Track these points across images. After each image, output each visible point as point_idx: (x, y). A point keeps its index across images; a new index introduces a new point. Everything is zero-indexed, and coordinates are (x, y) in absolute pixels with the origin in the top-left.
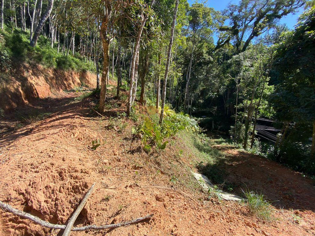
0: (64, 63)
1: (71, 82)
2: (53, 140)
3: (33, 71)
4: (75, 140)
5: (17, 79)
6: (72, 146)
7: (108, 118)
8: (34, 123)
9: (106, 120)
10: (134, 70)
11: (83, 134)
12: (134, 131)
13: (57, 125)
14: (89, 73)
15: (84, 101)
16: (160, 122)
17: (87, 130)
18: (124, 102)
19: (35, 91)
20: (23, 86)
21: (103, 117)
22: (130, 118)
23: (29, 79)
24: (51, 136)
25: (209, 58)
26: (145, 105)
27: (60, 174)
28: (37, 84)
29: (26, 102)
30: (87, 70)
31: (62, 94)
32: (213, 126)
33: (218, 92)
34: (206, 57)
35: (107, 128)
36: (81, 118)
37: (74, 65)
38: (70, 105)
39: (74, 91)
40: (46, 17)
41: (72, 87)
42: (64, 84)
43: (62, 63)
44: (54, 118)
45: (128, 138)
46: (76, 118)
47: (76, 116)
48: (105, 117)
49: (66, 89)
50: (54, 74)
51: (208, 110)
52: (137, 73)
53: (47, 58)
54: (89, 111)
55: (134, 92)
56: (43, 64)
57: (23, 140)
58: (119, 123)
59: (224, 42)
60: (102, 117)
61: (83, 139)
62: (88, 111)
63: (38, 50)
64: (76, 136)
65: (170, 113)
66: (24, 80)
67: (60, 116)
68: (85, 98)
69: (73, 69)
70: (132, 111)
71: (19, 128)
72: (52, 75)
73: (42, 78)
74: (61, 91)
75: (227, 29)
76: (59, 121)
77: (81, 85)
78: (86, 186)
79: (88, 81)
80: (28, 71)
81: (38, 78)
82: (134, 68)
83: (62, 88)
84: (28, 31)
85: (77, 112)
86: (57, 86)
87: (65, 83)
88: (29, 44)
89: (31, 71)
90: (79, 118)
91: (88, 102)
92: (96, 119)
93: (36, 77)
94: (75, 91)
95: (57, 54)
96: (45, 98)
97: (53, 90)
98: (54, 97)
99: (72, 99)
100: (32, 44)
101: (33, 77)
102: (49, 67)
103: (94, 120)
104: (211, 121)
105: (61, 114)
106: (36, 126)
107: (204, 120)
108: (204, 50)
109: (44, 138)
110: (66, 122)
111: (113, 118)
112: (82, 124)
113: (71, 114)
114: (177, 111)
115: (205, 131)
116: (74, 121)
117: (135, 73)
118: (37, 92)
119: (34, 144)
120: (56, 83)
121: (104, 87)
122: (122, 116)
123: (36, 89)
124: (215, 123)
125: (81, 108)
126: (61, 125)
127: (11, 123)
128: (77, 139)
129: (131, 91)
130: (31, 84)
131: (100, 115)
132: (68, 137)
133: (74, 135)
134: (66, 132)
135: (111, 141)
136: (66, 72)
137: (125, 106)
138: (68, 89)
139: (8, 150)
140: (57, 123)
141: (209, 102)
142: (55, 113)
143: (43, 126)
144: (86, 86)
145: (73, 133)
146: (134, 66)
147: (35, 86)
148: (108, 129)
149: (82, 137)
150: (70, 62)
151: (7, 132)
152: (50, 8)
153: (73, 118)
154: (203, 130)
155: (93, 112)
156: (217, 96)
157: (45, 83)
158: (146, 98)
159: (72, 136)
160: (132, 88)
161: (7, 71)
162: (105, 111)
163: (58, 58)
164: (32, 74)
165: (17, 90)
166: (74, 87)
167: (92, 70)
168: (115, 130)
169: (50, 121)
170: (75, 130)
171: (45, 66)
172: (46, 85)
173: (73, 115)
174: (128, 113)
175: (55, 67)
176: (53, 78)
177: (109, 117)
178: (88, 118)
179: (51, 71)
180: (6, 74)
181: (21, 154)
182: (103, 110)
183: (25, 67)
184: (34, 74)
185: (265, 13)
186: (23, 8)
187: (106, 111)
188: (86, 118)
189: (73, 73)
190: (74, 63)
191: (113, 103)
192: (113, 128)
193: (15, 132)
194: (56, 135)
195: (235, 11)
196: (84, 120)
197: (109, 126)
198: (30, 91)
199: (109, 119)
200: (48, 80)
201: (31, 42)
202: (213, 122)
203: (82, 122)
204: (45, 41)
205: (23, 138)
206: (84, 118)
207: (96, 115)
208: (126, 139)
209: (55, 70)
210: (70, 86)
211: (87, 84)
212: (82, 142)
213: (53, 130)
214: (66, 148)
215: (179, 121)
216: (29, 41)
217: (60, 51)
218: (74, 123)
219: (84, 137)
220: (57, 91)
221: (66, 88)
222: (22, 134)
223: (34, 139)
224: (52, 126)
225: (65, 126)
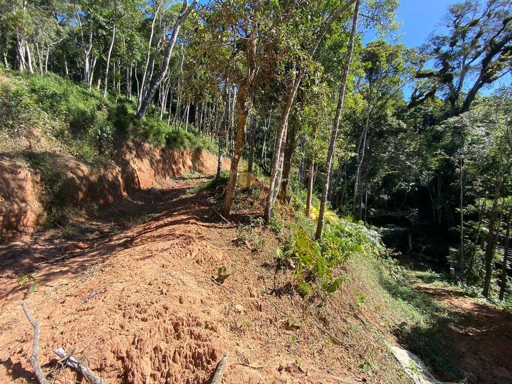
0: (175, 140)
1: (181, 166)
2: (163, 262)
3: (137, 152)
4: (192, 263)
5: (118, 163)
6: (189, 274)
7: (235, 225)
8: (135, 227)
9: (232, 228)
10: (279, 152)
11: (203, 254)
12: (279, 252)
13: (167, 235)
14: (204, 153)
15: (200, 196)
16: (317, 236)
17: (208, 246)
18: (257, 199)
19: (136, 180)
20: (123, 172)
21: (229, 224)
22: (269, 227)
23: (131, 163)
24: (161, 254)
25: (399, 124)
26: (289, 203)
27: (176, 326)
28: (140, 169)
29: (125, 194)
30: (203, 148)
31: (169, 183)
32: (410, 245)
33: (418, 181)
34: (394, 122)
35: (236, 243)
36: (198, 223)
37: (187, 142)
38: (179, 200)
39: (184, 179)
40: (158, 81)
41: (182, 173)
42: (173, 169)
43: (173, 141)
44: (161, 222)
45: (269, 265)
46: (192, 224)
47: (192, 221)
48: (231, 223)
49: (173, 177)
50: (161, 156)
51: (399, 213)
52: (283, 155)
53: (154, 135)
54: (208, 212)
55: (276, 185)
56: (149, 143)
57: (122, 256)
58: (254, 235)
59: (424, 95)
60: (226, 223)
61: (203, 262)
62: (206, 212)
63: (145, 124)
64: (194, 255)
65: (332, 218)
66: (125, 164)
67: (169, 219)
68: (201, 190)
69: (185, 148)
70: (272, 215)
71: (115, 234)
72: (159, 157)
73: (146, 161)
74: (168, 178)
75: (430, 75)
76: (168, 228)
77: (193, 169)
78: (213, 356)
79: (203, 164)
80: (131, 153)
81: (142, 161)
82: (280, 148)
83: (169, 175)
84: (132, 98)
85: (193, 214)
86: (163, 172)
87: (174, 167)
88: (135, 116)
89: (135, 152)
90: (196, 224)
91: (205, 197)
92: (219, 226)
93: (139, 160)
94: (186, 179)
95: (167, 128)
96: (147, 189)
97: (158, 178)
98: (159, 187)
99: (183, 191)
100: (138, 116)
101: (136, 160)
102: (156, 146)
103: (215, 227)
104: (405, 234)
105: (171, 216)
106: (138, 233)
107: (392, 231)
108: (389, 112)
109: (151, 256)
110: (179, 229)
111: (243, 226)
112: (199, 234)
113: (184, 217)
114: (341, 214)
115: (396, 254)
116: (188, 229)
117: (280, 156)
118: (138, 180)
119: (138, 266)
120: (163, 168)
121: (234, 177)
122: (258, 223)
123: (137, 177)
124: (414, 239)
125: (197, 208)
126: (171, 235)
127: (105, 225)
128: (195, 261)
129: (273, 183)
130: (133, 169)
131: (224, 220)
132: (182, 256)
133: (191, 255)
134: (180, 249)
135: (244, 268)
136: (175, 152)
137: (259, 206)
138: (176, 175)
139: (103, 271)
140: (165, 230)
141: (401, 199)
142: (160, 212)
143: (148, 235)
144: (200, 172)
145: (190, 251)
146: (280, 146)
147: (138, 172)
148: (237, 246)
149: (203, 259)
150: (182, 139)
151: (100, 238)
152: (164, 70)
153: (188, 223)
154: (393, 252)
155: (214, 213)
156: (417, 189)
157: (149, 168)
158: (290, 192)
159: (189, 255)
160: (275, 179)
161: (107, 153)
162: (230, 214)
163: (168, 134)
164: (135, 156)
165: (116, 178)
166: (185, 172)
167: (208, 149)
168: (247, 247)
169: (155, 227)
170: (192, 245)
171: (152, 146)
172: (150, 170)
173: (188, 219)
174: (266, 217)
175: (163, 146)
176: (160, 161)
177: (237, 223)
178: (207, 224)
179: (158, 152)
180: (105, 156)
181: (122, 282)
182: (228, 211)
183: (128, 147)
184: (138, 156)
185: (502, 44)
186: (130, 71)
187: (232, 214)
188: (204, 224)
189: (185, 153)
190: (187, 140)
191: (242, 200)
192: (244, 243)
193: (110, 241)
194: (166, 254)
195: (443, 45)
196: (201, 227)
197: (239, 240)
198: (130, 178)
199: (237, 227)
200: (154, 164)
201: (138, 114)
202: (410, 236)
203: (200, 231)
204: (153, 111)
205: (121, 252)
206: (201, 223)
207: (217, 220)
208: (265, 265)
209: (163, 150)
210: (179, 171)
211: (200, 168)
212: (202, 268)
213: (161, 243)
214: (181, 278)
215: (350, 235)
216: (135, 114)
217: (171, 124)
218: (189, 232)
219: (205, 259)
220: (163, 179)
221: (174, 175)
222: (120, 245)
223: (137, 257)
224: (159, 236)
225: (178, 237)
